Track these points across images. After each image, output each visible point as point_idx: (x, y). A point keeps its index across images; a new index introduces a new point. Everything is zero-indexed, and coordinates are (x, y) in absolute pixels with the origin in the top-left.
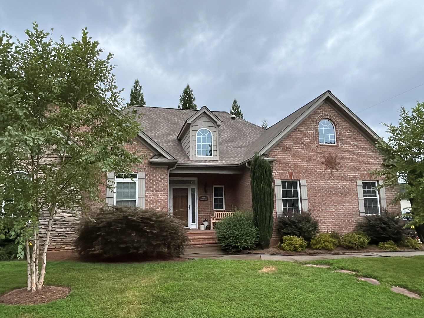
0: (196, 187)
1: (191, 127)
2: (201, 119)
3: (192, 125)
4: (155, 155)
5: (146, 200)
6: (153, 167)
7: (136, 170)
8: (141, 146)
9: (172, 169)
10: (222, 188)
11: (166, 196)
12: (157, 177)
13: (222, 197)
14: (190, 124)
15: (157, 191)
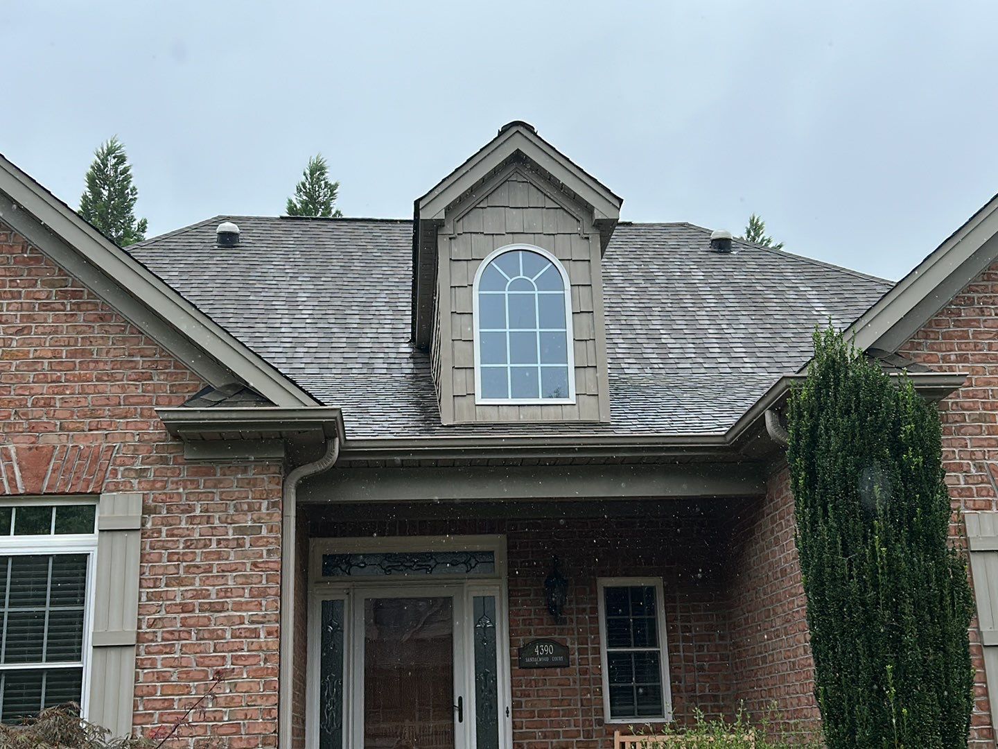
0: (497, 591)
1: (442, 243)
2: (501, 198)
3: (448, 229)
4: (208, 389)
5: (139, 665)
6: (189, 461)
7: (88, 482)
8: (124, 340)
9: (307, 470)
10: (651, 590)
11: (269, 633)
12: (217, 523)
13: (654, 643)
14: (439, 224)
15: (213, 608)
